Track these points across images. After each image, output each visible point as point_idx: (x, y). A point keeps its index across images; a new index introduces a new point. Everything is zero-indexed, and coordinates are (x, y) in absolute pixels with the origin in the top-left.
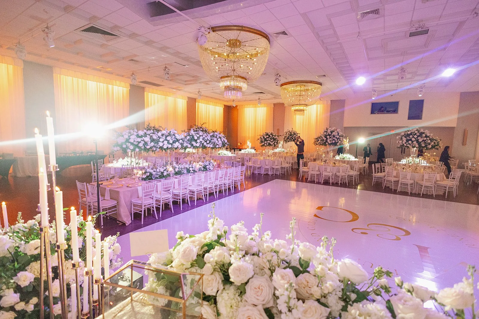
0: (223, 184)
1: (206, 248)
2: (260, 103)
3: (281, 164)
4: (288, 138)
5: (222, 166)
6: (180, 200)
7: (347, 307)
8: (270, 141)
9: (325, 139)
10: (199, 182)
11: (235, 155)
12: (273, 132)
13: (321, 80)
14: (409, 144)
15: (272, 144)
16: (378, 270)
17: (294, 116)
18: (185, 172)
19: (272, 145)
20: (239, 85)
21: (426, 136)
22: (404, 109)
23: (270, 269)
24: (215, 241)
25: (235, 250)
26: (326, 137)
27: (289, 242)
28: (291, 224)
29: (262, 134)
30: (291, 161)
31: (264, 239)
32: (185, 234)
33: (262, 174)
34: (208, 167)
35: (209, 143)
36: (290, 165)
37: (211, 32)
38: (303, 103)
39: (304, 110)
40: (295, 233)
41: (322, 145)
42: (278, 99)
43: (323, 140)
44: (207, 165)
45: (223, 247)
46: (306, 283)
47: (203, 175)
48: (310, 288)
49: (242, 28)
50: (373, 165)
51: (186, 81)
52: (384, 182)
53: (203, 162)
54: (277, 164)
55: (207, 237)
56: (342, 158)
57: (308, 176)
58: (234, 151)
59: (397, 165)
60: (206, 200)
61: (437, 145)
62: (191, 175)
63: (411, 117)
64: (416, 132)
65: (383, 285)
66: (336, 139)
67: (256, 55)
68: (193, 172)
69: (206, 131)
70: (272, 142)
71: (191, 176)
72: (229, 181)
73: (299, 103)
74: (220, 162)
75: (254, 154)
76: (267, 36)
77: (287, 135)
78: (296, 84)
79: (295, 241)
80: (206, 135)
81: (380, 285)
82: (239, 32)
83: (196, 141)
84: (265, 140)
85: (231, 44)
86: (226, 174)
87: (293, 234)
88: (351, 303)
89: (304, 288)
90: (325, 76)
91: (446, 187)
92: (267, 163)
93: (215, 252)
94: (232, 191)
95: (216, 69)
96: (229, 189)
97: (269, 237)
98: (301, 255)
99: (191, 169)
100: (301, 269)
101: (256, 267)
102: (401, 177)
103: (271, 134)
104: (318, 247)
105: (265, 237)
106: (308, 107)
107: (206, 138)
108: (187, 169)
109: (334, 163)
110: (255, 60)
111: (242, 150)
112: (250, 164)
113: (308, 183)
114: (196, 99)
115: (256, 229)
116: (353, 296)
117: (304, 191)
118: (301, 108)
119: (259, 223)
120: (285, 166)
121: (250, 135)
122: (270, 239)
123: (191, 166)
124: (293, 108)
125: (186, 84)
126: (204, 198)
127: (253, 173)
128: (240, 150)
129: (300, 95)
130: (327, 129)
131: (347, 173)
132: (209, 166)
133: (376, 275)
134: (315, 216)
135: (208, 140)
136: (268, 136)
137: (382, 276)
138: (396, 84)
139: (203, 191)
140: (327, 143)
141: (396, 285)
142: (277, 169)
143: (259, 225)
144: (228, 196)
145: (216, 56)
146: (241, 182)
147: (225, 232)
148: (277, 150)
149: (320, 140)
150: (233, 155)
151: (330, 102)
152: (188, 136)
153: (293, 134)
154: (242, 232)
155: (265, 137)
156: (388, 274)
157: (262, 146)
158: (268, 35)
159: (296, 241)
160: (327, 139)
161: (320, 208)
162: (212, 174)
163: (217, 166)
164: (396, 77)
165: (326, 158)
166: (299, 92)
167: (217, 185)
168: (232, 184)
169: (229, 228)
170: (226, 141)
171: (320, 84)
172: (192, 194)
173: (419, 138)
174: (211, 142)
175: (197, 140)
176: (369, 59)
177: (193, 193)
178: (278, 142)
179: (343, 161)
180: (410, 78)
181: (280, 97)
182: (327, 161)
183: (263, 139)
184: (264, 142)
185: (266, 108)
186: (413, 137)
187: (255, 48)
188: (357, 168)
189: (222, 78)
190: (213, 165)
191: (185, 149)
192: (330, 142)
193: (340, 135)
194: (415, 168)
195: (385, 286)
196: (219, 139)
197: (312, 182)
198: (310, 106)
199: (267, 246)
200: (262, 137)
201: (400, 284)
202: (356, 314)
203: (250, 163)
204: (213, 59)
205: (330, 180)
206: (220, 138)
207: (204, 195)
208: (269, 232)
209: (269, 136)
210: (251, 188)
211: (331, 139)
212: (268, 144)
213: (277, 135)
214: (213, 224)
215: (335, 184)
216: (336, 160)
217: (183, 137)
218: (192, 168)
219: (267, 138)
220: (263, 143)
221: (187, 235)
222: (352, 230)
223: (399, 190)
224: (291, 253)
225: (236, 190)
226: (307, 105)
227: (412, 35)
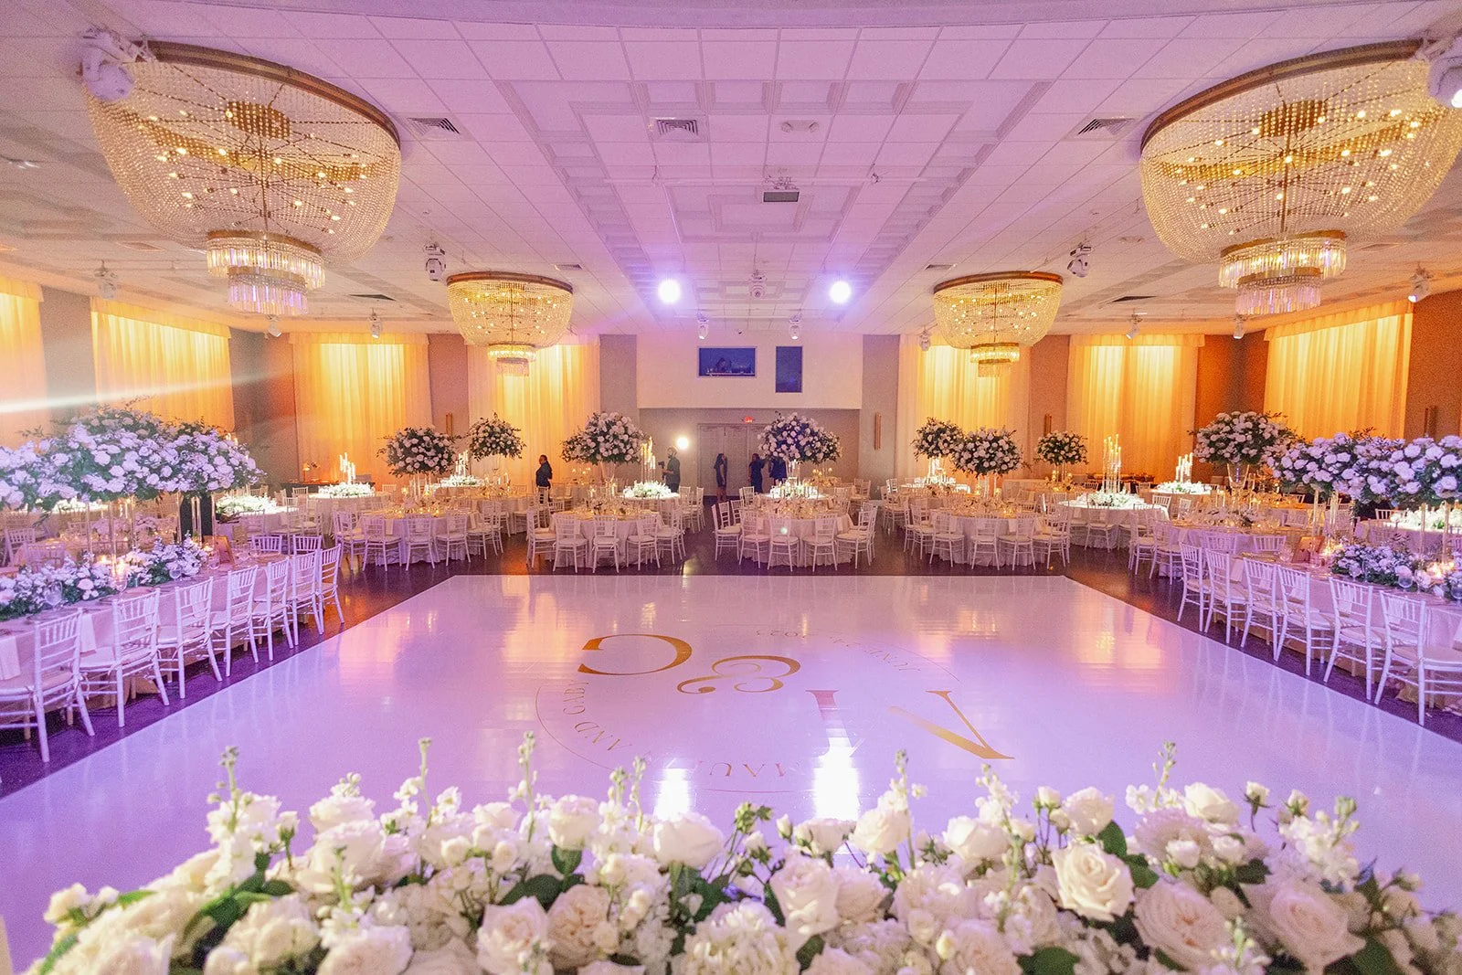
0: (250, 622)
1: (208, 923)
2: (377, 329)
3: (469, 527)
4: (484, 444)
5: (241, 555)
6: (34, 719)
7: (683, 941)
8: (425, 455)
9: (593, 445)
10: (131, 634)
11: (291, 510)
12: (432, 427)
13: (569, 277)
14: (783, 452)
15: (431, 464)
16: (742, 812)
17: (499, 376)
18: (57, 599)
19: (433, 468)
20: (293, 269)
21: (813, 434)
22: (766, 364)
23: (464, 915)
24: (247, 886)
25: (334, 899)
26: (594, 440)
27: (520, 807)
28: (522, 752)
29: (393, 434)
30: (500, 514)
31: (437, 819)
32: (93, 889)
33: (404, 565)
34: (172, 566)
35: (170, 478)
36: (498, 526)
37: (150, 60)
38: (523, 338)
39: (526, 361)
40: (535, 778)
41: (587, 460)
42: (442, 319)
43: (589, 448)
44: (168, 561)
45: (286, 898)
46: (575, 917)
47: (151, 601)
48: (588, 926)
49: (287, 75)
50: (714, 507)
51: (25, 224)
52: (740, 547)
53: (146, 548)
54: (453, 528)
55: (210, 878)
56: (640, 493)
57: (553, 555)
58: (289, 495)
59: (763, 502)
60: (174, 694)
61: (832, 451)
62: (86, 611)
63: (781, 387)
64: (794, 423)
65: (755, 848)
66: (622, 445)
67: (353, 172)
68: (95, 594)
69: (152, 428)
70: (432, 457)
71: (89, 616)
72: (276, 607)
73: (509, 339)
74: (229, 543)
75: (367, 500)
76: (387, 120)
77: (481, 435)
78: (495, 282)
79: (537, 801)
80: (156, 446)
81: (749, 852)
82: (276, 85)
83: (104, 471)
84: (408, 452)
85: (245, 118)
86: (261, 582)
87: (530, 779)
88: (691, 922)
89: (572, 934)
90: (578, 266)
91: (854, 545)
92: (419, 528)
93: (251, 931)
94: (292, 640)
95: (187, 200)
96: (278, 634)
97: (453, 807)
98: (558, 838)
99: (86, 585)
100: (560, 877)
101: (419, 924)
102: (772, 533)
103: (427, 434)
104: (603, 805)
105: (442, 812)
106: (538, 352)
107: (156, 458)
108: (65, 586)
109: (623, 512)
110: (348, 190)
111: (321, 489)
112: (357, 534)
113: (556, 573)
114: (88, 298)
115: (408, 793)
116: (695, 902)
117: (546, 600)
118: (519, 353)
119: (416, 773)
120: (480, 530)
121: (350, 436)
122: (459, 812)
123: (84, 572)
124: (494, 353)
125: (27, 236)
126: (162, 690)
127: (371, 567)
128: (314, 488)
129: (511, 316)
130: (596, 418)
131: (657, 534)
132: (181, 562)
133: (741, 824)
134: (583, 669)
135: (164, 463)
136: (415, 441)
137: (751, 825)
138: (747, 307)
139: (155, 663)
140: (599, 457)
141: (781, 836)
142: (455, 545)
143: (418, 779)
144: (276, 661)
145: (182, 151)
146: (325, 603)
147: (287, 836)
148: (450, 482)
149: (579, 447)
150: (284, 509)
151: (596, 340)
152: (60, 451)
153: (498, 430)
154: (357, 824)
155: (407, 444)
156: (763, 813)
157: (396, 472)
158: (393, 120)
159: (539, 799)
160: (598, 444)
161: (593, 644)
162: (198, 595)
163: (215, 559)
164: (745, 290)
165: (599, 499)
166: (508, 307)
167: (222, 632)
168: (290, 617)
169: (303, 814)
170: (251, 465)
171: (569, 288)
172: (101, 686)
173: (800, 437)
174: (181, 470)
175: (108, 467)
176: (685, 239)
177: (103, 678)
178: (453, 457)
179: (643, 502)
180: (774, 295)
181: (448, 315)
182: (603, 507)
183: (400, 451)
184: (404, 459)
185: (401, 346)
186: (789, 435)
187: (349, 151)
188: (678, 518)
189: (212, 234)
190: (198, 557)
191: (48, 504)
192: (606, 454)
193: (630, 432)
194: (799, 505)
195: (760, 849)
196: (220, 460)
197: (567, 570)
198: (543, 350)
199: (453, 849)
200: (396, 445)
201: (788, 834)
202: (703, 953)
203: (354, 531)
204: (164, 159)
205: (613, 560)
206: (226, 454)
207: (165, 679)
208: (453, 792)
209: (421, 439)
210: (367, 617)
211: (608, 445)
212: (417, 465)
213: (446, 436)
214: (232, 823)
215: (629, 569)
216: (626, 502)
217: (31, 457)
218: (93, 578)
219: (413, 446)
220: (401, 464)
221: (108, 893)
222: (679, 688)
223: (771, 563)
224: (527, 839)
225: (308, 634)
226: (533, 346)
227: (769, 198)
